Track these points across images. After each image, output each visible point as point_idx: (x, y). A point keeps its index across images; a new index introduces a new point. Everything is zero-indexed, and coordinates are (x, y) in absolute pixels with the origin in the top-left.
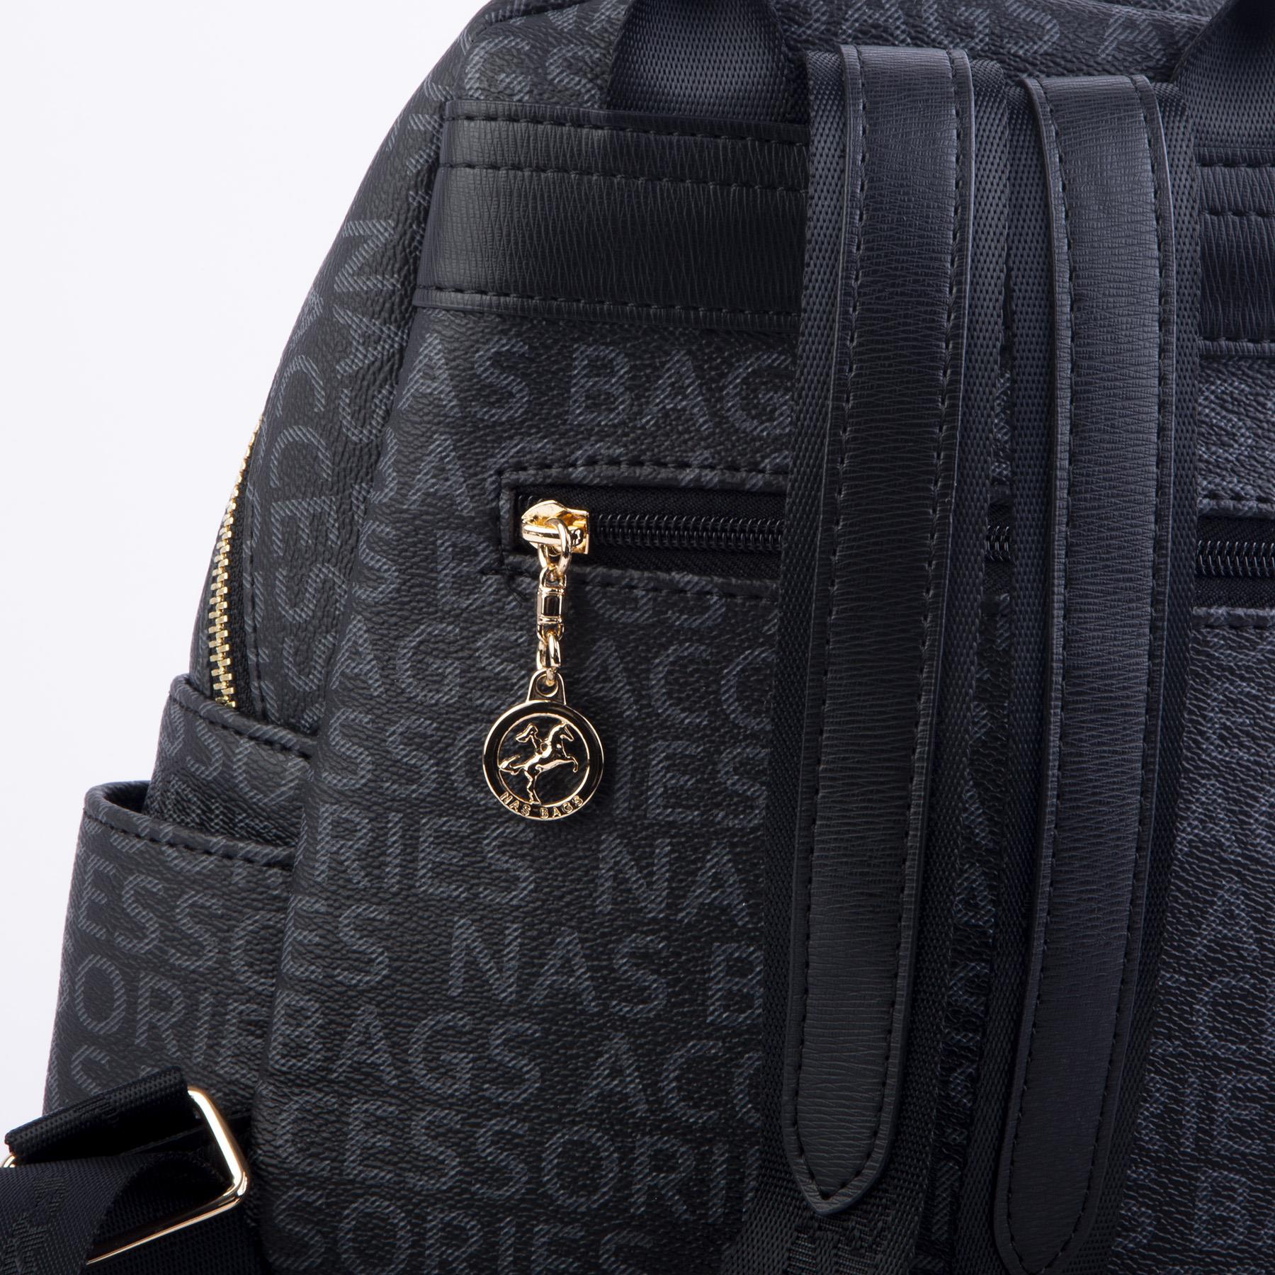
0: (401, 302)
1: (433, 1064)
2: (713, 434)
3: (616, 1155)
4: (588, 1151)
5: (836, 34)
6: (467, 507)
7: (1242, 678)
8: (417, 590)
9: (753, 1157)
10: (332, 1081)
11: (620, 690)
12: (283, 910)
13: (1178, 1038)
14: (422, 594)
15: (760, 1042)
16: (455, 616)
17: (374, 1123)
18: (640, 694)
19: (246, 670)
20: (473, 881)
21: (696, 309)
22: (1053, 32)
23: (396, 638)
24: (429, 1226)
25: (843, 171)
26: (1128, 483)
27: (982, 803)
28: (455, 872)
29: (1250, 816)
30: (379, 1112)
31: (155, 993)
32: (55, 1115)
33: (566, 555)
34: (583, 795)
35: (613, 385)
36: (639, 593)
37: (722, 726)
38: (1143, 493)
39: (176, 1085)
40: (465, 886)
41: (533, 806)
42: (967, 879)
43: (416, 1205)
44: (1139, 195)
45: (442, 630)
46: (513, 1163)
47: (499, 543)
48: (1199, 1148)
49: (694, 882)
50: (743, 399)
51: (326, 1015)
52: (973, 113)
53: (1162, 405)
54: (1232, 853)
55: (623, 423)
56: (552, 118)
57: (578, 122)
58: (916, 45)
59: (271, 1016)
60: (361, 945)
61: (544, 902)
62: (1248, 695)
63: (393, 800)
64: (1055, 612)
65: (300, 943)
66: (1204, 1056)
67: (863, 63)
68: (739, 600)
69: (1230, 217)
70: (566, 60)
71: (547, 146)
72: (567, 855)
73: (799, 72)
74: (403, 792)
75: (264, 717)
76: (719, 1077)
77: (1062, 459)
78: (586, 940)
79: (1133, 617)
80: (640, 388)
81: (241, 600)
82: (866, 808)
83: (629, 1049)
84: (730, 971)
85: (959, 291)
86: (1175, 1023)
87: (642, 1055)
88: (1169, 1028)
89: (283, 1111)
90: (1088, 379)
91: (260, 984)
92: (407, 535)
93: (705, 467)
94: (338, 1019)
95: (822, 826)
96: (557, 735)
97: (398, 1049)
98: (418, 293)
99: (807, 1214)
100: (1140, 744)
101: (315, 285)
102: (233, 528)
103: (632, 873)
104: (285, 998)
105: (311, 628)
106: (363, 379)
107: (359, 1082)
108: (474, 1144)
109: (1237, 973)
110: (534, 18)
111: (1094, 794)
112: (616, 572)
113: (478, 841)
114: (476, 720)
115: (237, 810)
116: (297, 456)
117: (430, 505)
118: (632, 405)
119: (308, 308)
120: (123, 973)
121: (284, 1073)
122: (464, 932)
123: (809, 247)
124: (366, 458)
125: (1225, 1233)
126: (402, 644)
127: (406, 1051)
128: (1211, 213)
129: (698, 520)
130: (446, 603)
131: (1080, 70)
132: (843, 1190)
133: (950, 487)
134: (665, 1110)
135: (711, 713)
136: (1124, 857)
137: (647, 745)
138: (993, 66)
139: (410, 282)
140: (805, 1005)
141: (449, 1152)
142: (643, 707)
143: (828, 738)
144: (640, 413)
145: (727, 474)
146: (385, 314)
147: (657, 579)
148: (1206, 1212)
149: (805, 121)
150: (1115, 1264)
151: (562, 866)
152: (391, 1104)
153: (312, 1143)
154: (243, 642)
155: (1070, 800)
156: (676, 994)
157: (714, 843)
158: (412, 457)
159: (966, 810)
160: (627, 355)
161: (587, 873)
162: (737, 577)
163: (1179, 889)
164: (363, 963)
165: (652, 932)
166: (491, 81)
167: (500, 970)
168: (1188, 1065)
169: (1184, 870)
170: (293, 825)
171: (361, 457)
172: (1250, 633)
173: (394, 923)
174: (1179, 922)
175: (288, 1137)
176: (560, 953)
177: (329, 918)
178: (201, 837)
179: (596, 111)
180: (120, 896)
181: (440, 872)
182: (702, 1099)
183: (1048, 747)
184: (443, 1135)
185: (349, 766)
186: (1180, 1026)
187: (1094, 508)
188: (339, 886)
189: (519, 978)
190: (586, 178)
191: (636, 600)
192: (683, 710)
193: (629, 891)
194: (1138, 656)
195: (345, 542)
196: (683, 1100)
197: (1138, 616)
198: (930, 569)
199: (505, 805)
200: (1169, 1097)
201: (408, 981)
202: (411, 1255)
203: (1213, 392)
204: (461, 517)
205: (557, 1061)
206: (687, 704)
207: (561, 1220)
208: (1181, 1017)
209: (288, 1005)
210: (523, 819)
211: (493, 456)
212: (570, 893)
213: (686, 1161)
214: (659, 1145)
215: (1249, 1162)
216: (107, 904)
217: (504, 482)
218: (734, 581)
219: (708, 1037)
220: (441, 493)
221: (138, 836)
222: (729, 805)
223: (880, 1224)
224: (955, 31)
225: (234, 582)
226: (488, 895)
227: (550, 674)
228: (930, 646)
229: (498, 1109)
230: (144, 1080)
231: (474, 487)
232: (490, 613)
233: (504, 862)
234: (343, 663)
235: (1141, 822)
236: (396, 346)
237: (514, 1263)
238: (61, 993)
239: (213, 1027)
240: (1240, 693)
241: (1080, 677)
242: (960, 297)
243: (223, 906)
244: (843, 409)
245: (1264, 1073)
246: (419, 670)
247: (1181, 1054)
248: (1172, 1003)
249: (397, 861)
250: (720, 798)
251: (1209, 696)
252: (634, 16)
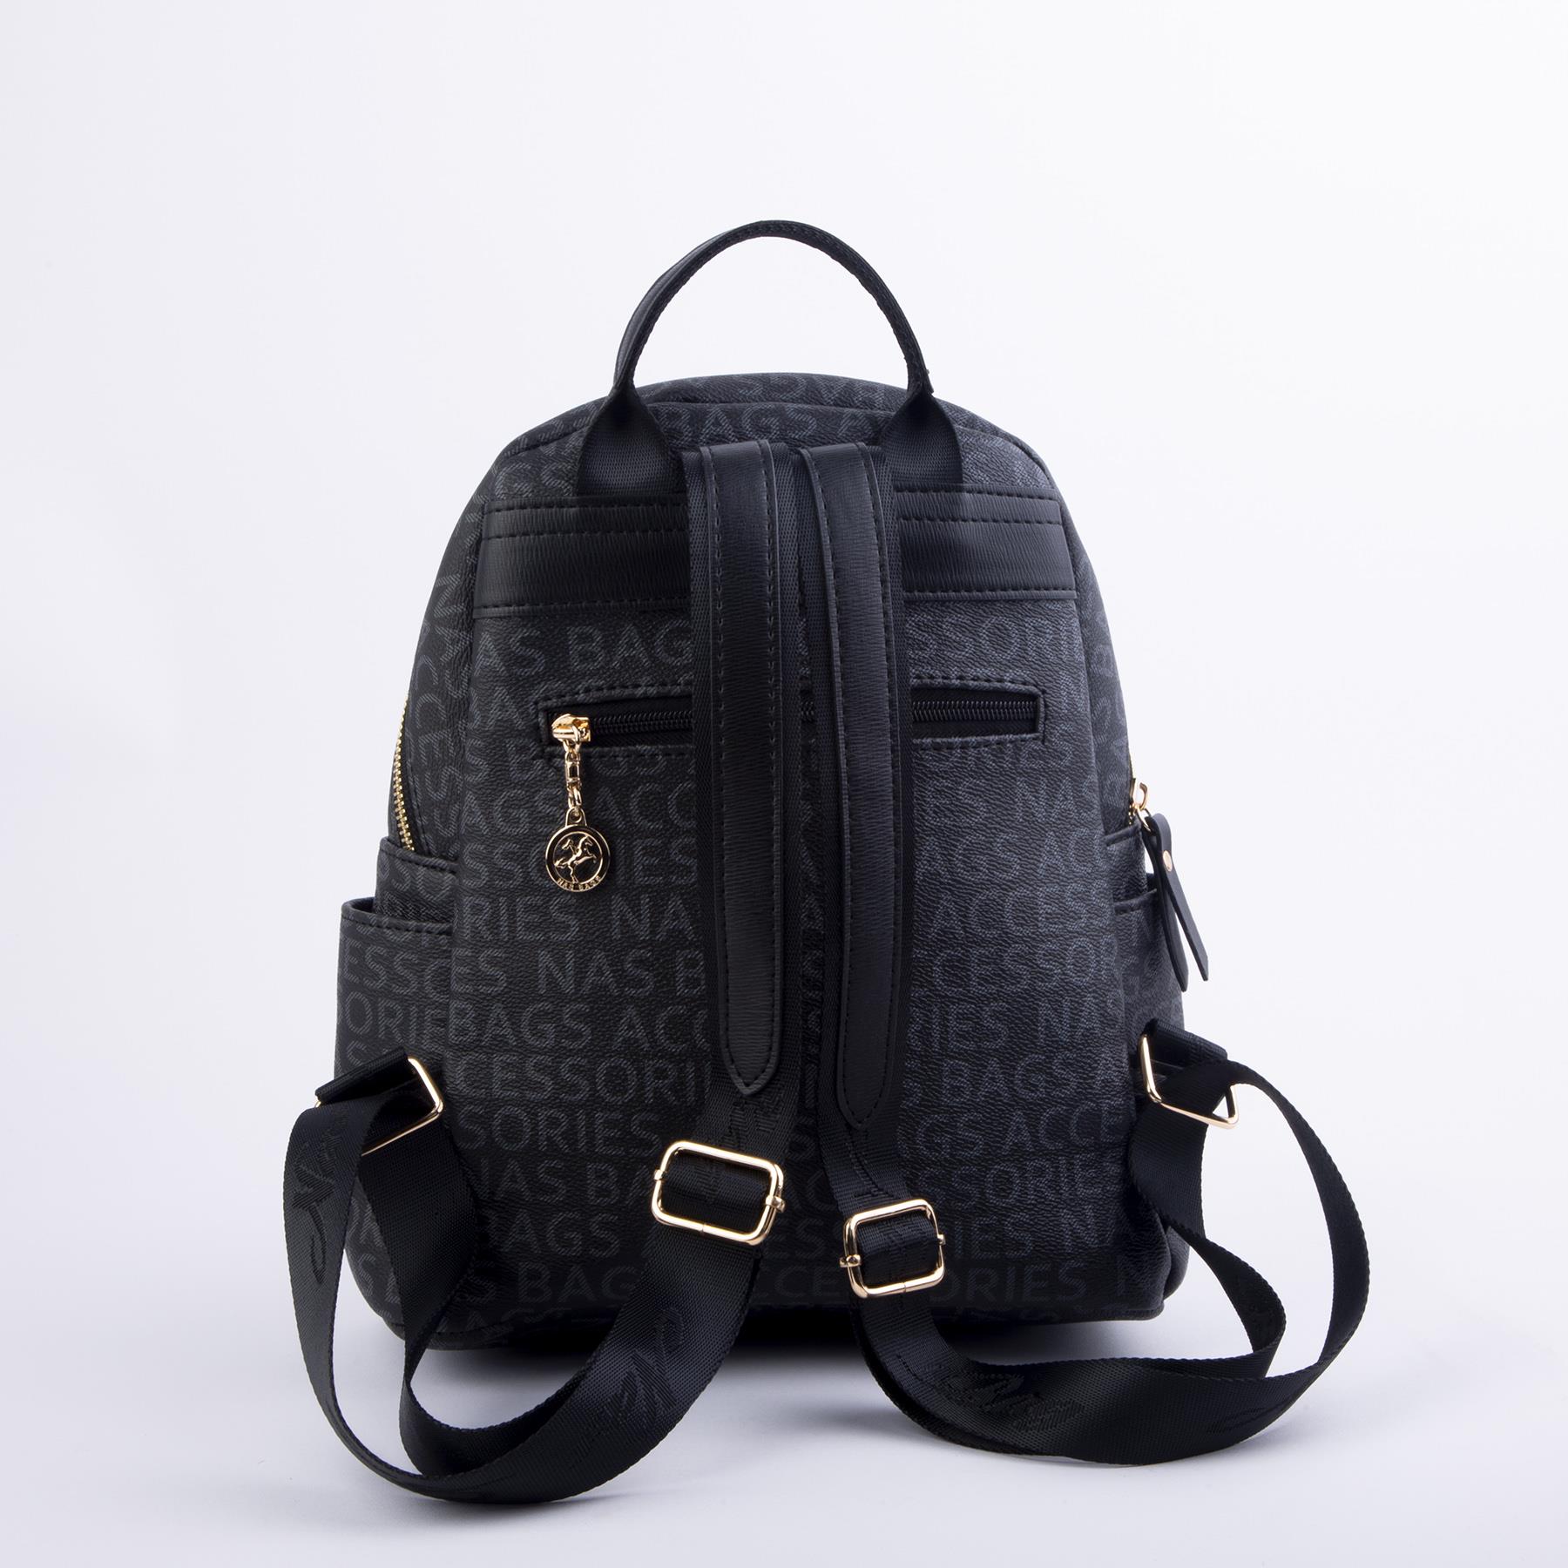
0: (467, 618)
1: (534, 1032)
2: (651, 667)
3: (635, 1072)
4: (620, 1071)
5: (697, 443)
6: (520, 724)
7: (943, 778)
8: (499, 773)
9: (708, 1068)
10: (483, 1047)
11: (615, 815)
12: (449, 957)
13: (926, 987)
14: (502, 774)
15: (705, 1004)
16: (521, 785)
17: (506, 1066)
18: (625, 815)
19: (417, 830)
20: (546, 930)
21: (635, 600)
22: (813, 424)
23: (491, 801)
24: (539, 1119)
25: (707, 515)
26: (873, 671)
27: (812, 859)
28: (536, 926)
29: (954, 857)
30: (508, 1061)
31: (387, 1009)
32: (340, 1078)
33: (578, 742)
34: (600, 875)
35: (594, 647)
36: (620, 759)
37: (671, 828)
38: (881, 676)
39: (401, 1057)
40: (543, 933)
41: (575, 885)
42: (807, 903)
43: (532, 1108)
44: (865, 508)
45: (515, 793)
46: (581, 1081)
47: (541, 741)
48: (942, 1048)
49: (663, 917)
50: (665, 646)
51: (476, 1011)
52: (774, 472)
53: (887, 628)
54: (946, 878)
55: (602, 667)
56: (545, 504)
57: (561, 505)
58: (740, 442)
59: (448, 1015)
60: (491, 971)
61: (585, 937)
62: (947, 787)
63: (501, 890)
64: (841, 746)
65: (460, 974)
66: (940, 995)
67: (713, 455)
68: (673, 757)
69: (914, 520)
70: (552, 471)
71: (544, 520)
72: (594, 910)
73: (678, 466)
74: (505, 886)
75: (430, 854)
76: (686, 1026)
77: (837, 661)
78: (609, 956)
79: (882, 745)
80: (609, 647)
81: (409, 792)
82: (750, 864)
83: (637, 1014)
84: (687, 966)
85: (774, 573)
86: (923, 978)
87: (644, 1017)
88: (920, 981)
89: (458, 1065)
90: (846, 616)
91: (442, 999)
92: (490, 744)
93: (648, 686)
94: (483, 1013)
95: (728, 877)
96: (583, 843)
97: (515, 1025)
98: (475, 611)
99: (739, 1096)
100: (892, 817)
101: (425, 617)
102: (400, 753)
103: (630, 916)
104: (454, 1004)
105: (446, 802)
106: (454, 663)
107: (497, 1045)
108: (559, 1073)
109: (954, 947)
110: (532, 451)
111: (870, 847)
112: (606, 749)
113: (547, 908)
114: (540, 841)
115: (421, 906)
116: (428, 709)
117: (500, 726)
118: (606, 657)
119: (424, 629)
120: (370, 1001)
121: (457, 1045)
122: (544, 958)
123: (692, 558)
124: (462, 706)
125: (959, 1095)
126: (495, 804)
127: (519, 1026)
128: (904, 519)
129: (648, 715)
130: (515, 778)
131: (829, 442)
132: (755, 1082)
133: (778, 680)
134: (660, 1046)
135: (664, 821)
136: (889, 882)
137: (631, 843)
138: (782, 445)
139: (470, 607)
140: (727, 980)
141: (546, 1078)
142: (628, 822)
143: (727, 826)
144: (611, 661)
145: (661, 688)
146: (460, 626)
147: (629, 750)
148: (949, 1084)
149: (684, 491)
150: (903, 1115)
151: (592, 916)
152: (514, 1056)
153: (475, 1081)
154: (413, 814)
155: (858, 851)
156: (660, 982)
157: (672, 895)
158: (486, 702)
159: (804, 863)
160: (599, 630)
161: (606, 919)
162: (671, 744)
163: (920, 901)
164: (493, 981)
165: (644, 948)
166: (510, 489)
167: (565, 977)
168: (932, 1002)
169: (922, 890)
170: (450, 911)
171: (460, 707)
172: (945, 752)
173: (507, 958)
174: (922, 920)
175: (462, 1078)
176: (596, 965)
177: (473, 959)
178: (403, 922)
179: (571, 497)
180: (364, 959)
181: (529, 927)
182: (678, 1038)
183: (843, 822)
184: (543, 1069)
185: (475, 874)
186: (926, 980)
187: (855, 686)
188: (478, 941)
189: (575, 980)
190: (567, 535)
191: (619, 763)
192: (649, 821)
193: (629, 926)
194: (886, 767)
195: (458, 753)
196: (668, 1039)
197: (884, 745)
198: (772, 727)
199: (560, 885)
200: (924, 1020)
201: (518, 988)
202: (532, 1135)
203: (913, 621)
204: (517, 730)
205: (599, 1024)
206: (651, 818)
207: (609, 1110)
208: (926, 974)
209: (456, 1008)
210: (570, 892)
211: (531, 694)
212: (598, 930)
213: (673, 1073)
214: (658, 1065)
215: (969, 1055)
216: (358, 964)
217: (539, 708)
218: (669, 746)
219: (678, 1004)
220: (505, 719)
221: (371, 925)
222: (678, 873)
223: (777, 1099)
224: (761, 431)
225: (405, 783)
226: (554, 937)
227: (576, 810)
228: (777, 769)
229: (571, 1053)
230: (385, 1055)
231: (523, 713)
232: (540, 781)
233: (562, 918)
234: (466, 819)
235: (896, 862)
236: (468, 642)
237: (586, 1135)
238: (338, 1015)
239: (418, 1024)
240: (943, 786)
241: (856, 781)
242: (775, 576)
243: (418, 958)
244: (718, 644)
245: (972, 1003)
246: (506, 817)
247: (928, 996)
248: (921, 967)
249: (506, 924)
250: (673, 868)
251: (926, 789)
252: (587, 443)
